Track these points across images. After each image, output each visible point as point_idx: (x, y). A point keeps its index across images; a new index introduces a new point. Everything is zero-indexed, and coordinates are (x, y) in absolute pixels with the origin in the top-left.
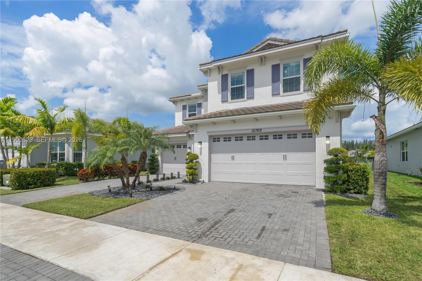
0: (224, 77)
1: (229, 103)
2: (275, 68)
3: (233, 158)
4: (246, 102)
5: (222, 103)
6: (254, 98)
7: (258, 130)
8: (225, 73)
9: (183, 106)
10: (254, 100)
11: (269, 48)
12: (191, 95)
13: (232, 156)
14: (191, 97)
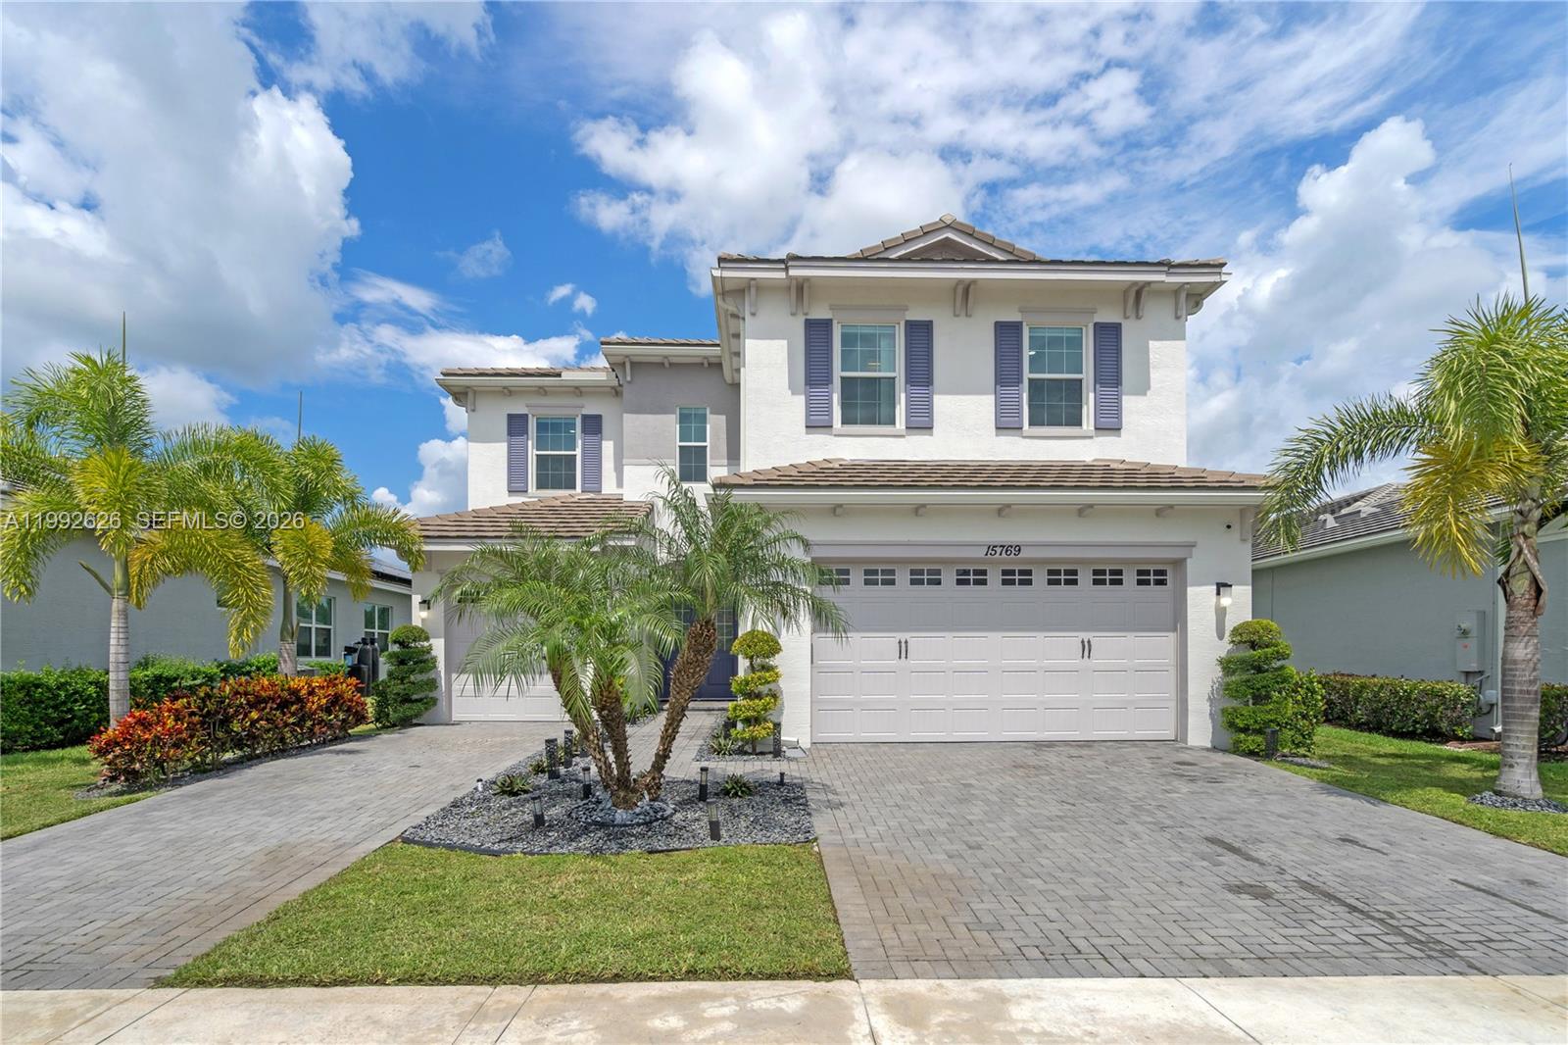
0: (817, 333)
1: (835, 435)
2: (1007, 334)
3: (903, 650)
4: (902, 440)
5: (807, 433)
6: (931, 428)
7: (1006, 548)
8: (820, 313)
9: (511, 417)
10: (931, 435)
11: (944, 261)
12: (559, 375)
13: (900, 642)
14: (557, 384)
